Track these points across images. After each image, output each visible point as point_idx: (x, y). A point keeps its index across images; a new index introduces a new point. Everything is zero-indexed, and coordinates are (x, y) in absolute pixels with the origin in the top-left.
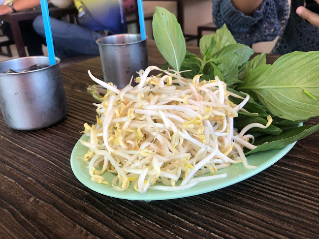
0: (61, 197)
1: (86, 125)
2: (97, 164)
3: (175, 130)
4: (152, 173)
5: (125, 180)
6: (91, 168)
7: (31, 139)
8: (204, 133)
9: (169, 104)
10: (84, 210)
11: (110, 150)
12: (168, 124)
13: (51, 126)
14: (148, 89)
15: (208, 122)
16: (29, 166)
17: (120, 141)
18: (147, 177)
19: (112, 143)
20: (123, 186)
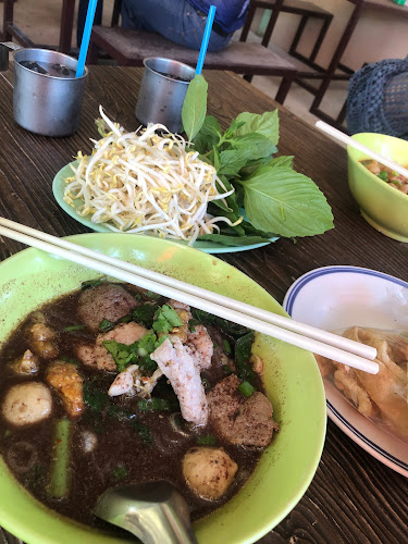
0: (36, 202)
1: (80, 153)
2: (74, 189)
3: (145, 189)
4: (109, 213)
5: (87, 209)
6: (68, 190)
7: (31, 142)
8: (168, 204)
9: (150, 166)
10: (49, 219)
11: (88, 182)
12: (141, 182)
13: (54, 138)
14: (144, 145)
15: (175, 196)
16: (20, 167)
17: (98, 178)
18: (103, 214)
19: (92, 178)
20: (84, 212)
